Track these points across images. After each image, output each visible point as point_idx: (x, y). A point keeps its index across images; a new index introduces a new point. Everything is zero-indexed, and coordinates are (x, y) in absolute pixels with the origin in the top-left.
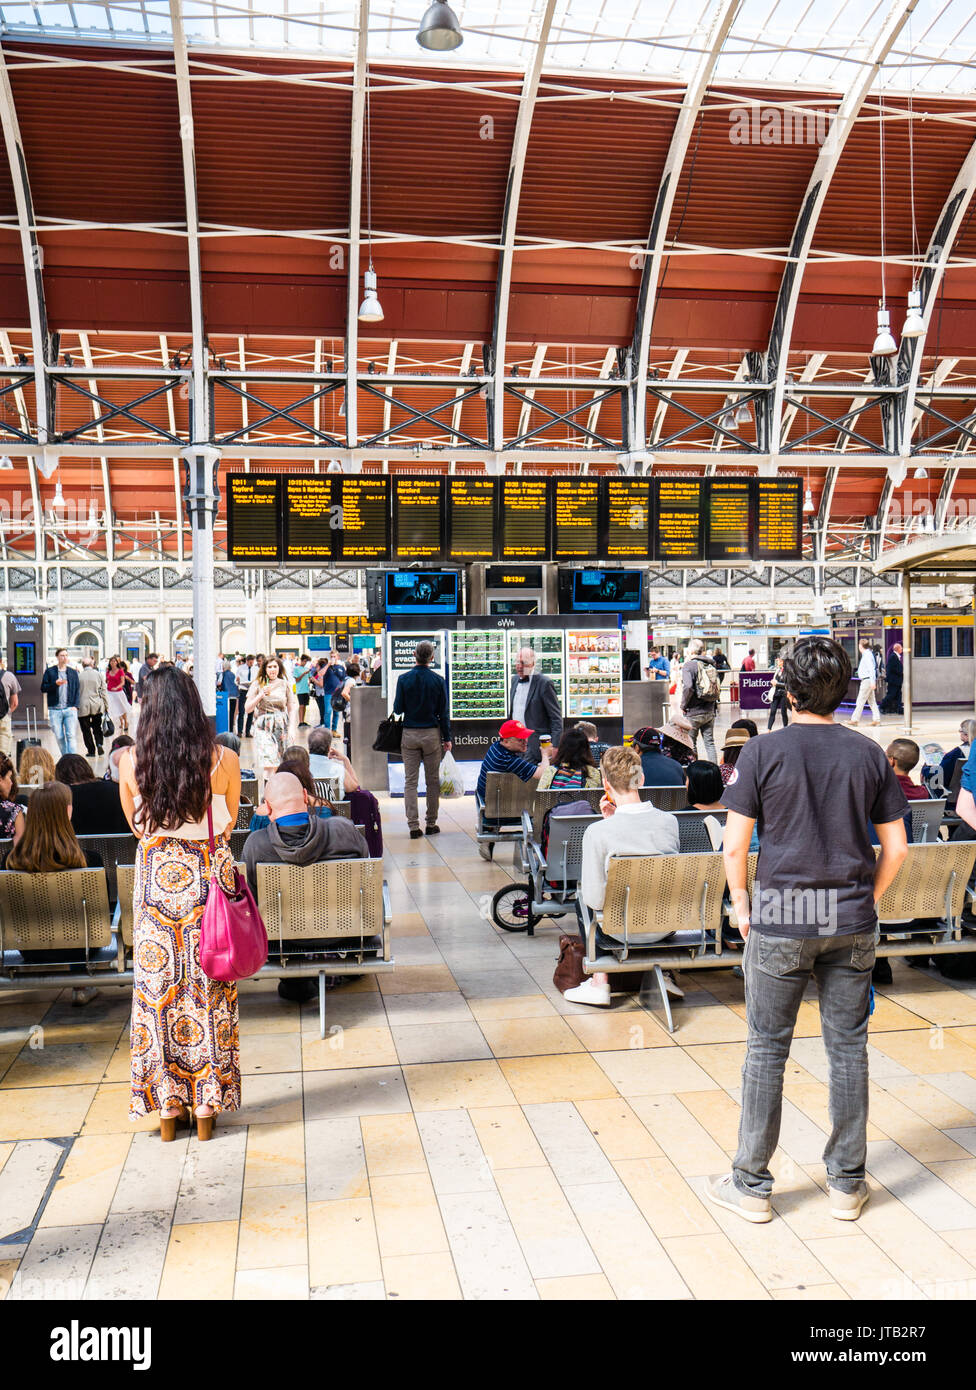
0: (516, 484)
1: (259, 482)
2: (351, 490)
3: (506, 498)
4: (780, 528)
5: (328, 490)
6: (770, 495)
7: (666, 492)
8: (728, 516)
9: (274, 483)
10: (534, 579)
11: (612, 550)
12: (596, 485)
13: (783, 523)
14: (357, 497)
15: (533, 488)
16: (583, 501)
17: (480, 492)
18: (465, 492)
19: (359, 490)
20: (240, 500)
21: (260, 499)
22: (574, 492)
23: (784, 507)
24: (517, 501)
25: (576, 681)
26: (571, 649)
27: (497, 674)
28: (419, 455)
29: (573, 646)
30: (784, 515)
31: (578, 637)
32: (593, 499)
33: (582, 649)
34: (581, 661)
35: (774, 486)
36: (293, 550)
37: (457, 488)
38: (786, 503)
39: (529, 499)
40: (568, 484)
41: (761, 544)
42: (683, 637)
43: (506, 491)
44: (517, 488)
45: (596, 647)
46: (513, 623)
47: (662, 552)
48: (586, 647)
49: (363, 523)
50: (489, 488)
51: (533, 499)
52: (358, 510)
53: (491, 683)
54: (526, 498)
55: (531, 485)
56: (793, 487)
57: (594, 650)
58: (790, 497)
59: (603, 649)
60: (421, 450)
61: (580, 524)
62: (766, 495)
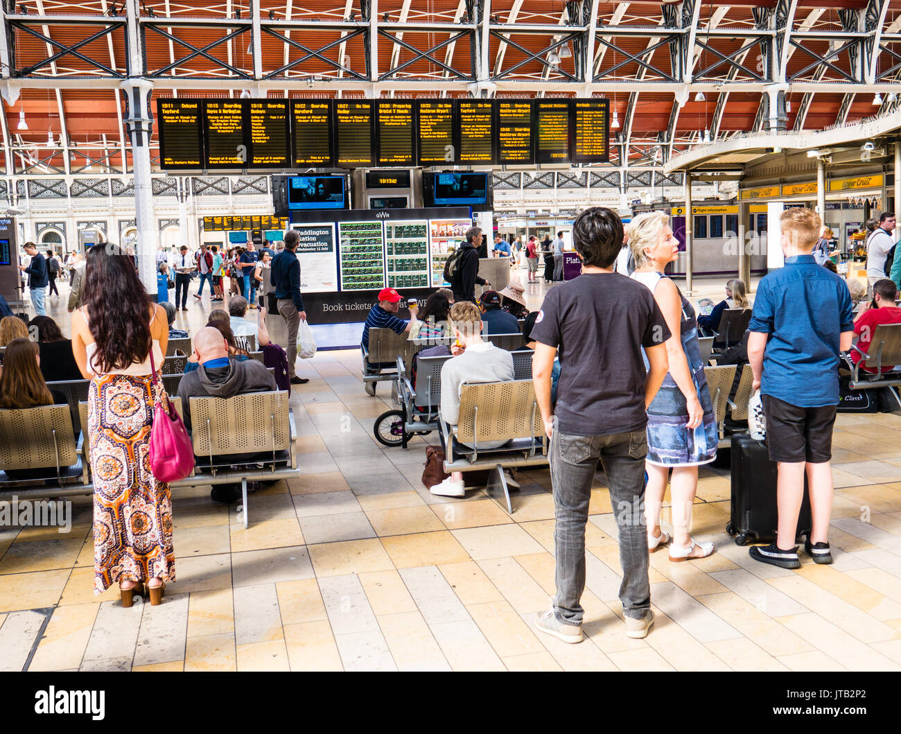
0: (388, 106)
1: (184, 106)
2: (258, 112)
3: (381, 117)
4: (592, 138)
5: (239, 112)
6: (585, 112)
7: (505, 111)
8: (553, 130)
9: (195, 106)
10: (404, 181)
11: (464, 157)
12: (450, 106)
13: (595, 134)
14: (262, 117)
15: (402, 109)
16: (440, 119)
17: (360, 112)
18: (348, 112)
19: (264, 112)
20: (169, 120)
21: (185, 119)
22: (434, 111)
23: (595, 122)
24: (390, 119)
25: (437, 259)
26: (433, 235)
27: (376, 255)
28: (313, 85)
29: (435, 232)
30: (595, 128)
31: (439, 225)
32: (448, 117)
33: (442, 235)
34: (441, 244)
35: (587, 105)
36: (213, 160)
37: (342, 109)
38: (597, 119)
39: (399, 117)
40: (429, 105)
41: (577, 150)
42: (521, 227)
43: (381, 111)
44: (389, 109)
45: (453, 232)
46: (388, 215)
47: (502, 158)
48: (445, 232)
49: (268, 138)
50: (367, 109)
51: (402, 117)
52: (264, 128)
53: (373, 262)
54: (396, 117)
55: (400, 106)
56: (602, 106)
57: (451, 235)
58: (599, 114)
59: (458, 234)
60: (313, 81)
61: (438, 136)
62: (581, 112)
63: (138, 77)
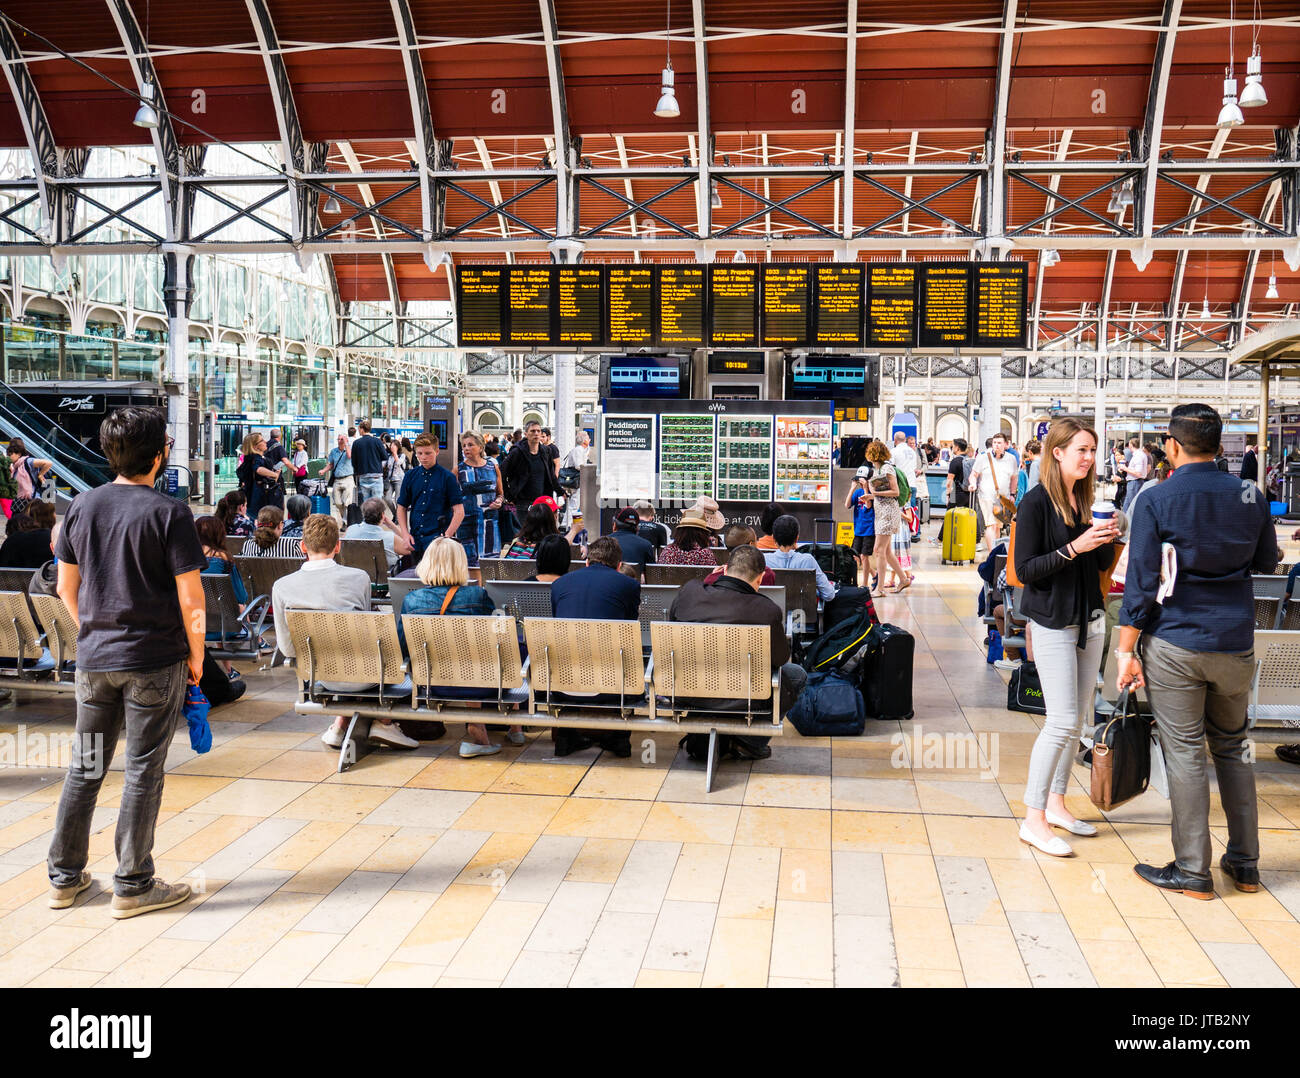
0: (724, 272)
1: (485, 273)
2: (568, 279)
3: (715, 286)
4: (1002, 314)
5: (546, 280)
6: (992, 280)
7: (878, 278)
8: (945, 303)
9: (498, 274)
10: (757, 365)
11: (822, 337)
12: (805, 272)
13: (1006, 310)
14: (573, 286)
15: (742, 276)
16: (792, 288)
17: (689, 280)
18: (674, 280)
19: (574, 280)
20: (468, 290)
21: (485, 289)
22: (783, 279)
23: (1006, 293)
24: (726, 288)
25: (784, 466)
26: (779, 434)
27: (705, 456)
29: (782, 431)
30: (1006, 301)
31: (787, 424)
32: (802, 285)
33: (791, 435)
34: (790, 447)
35: (996, 271)
36: (515, 336)
37: (667, 276)
38: (1010, 289)
39: (737, 286)
40: (777, 271)
41: (980, 331)
42: (1133, 431)
43: (715, 279)
44: (726, 276)
45: (806, 433)
46: (723, 408)
47: (873, 339)
48: (795, 432)
49: (579, 311)
50: (698, 276)
51: (742, 286)
52: (574, 299)
53: (701, 465)
54: (734, 286)
55: (739, 272)
56: (1017, 271)
57: (803, 436)
58: (1013, 282)
59: (813, 435)
61: (788, 310)
62: (987, 280)
63: (566, 238)
